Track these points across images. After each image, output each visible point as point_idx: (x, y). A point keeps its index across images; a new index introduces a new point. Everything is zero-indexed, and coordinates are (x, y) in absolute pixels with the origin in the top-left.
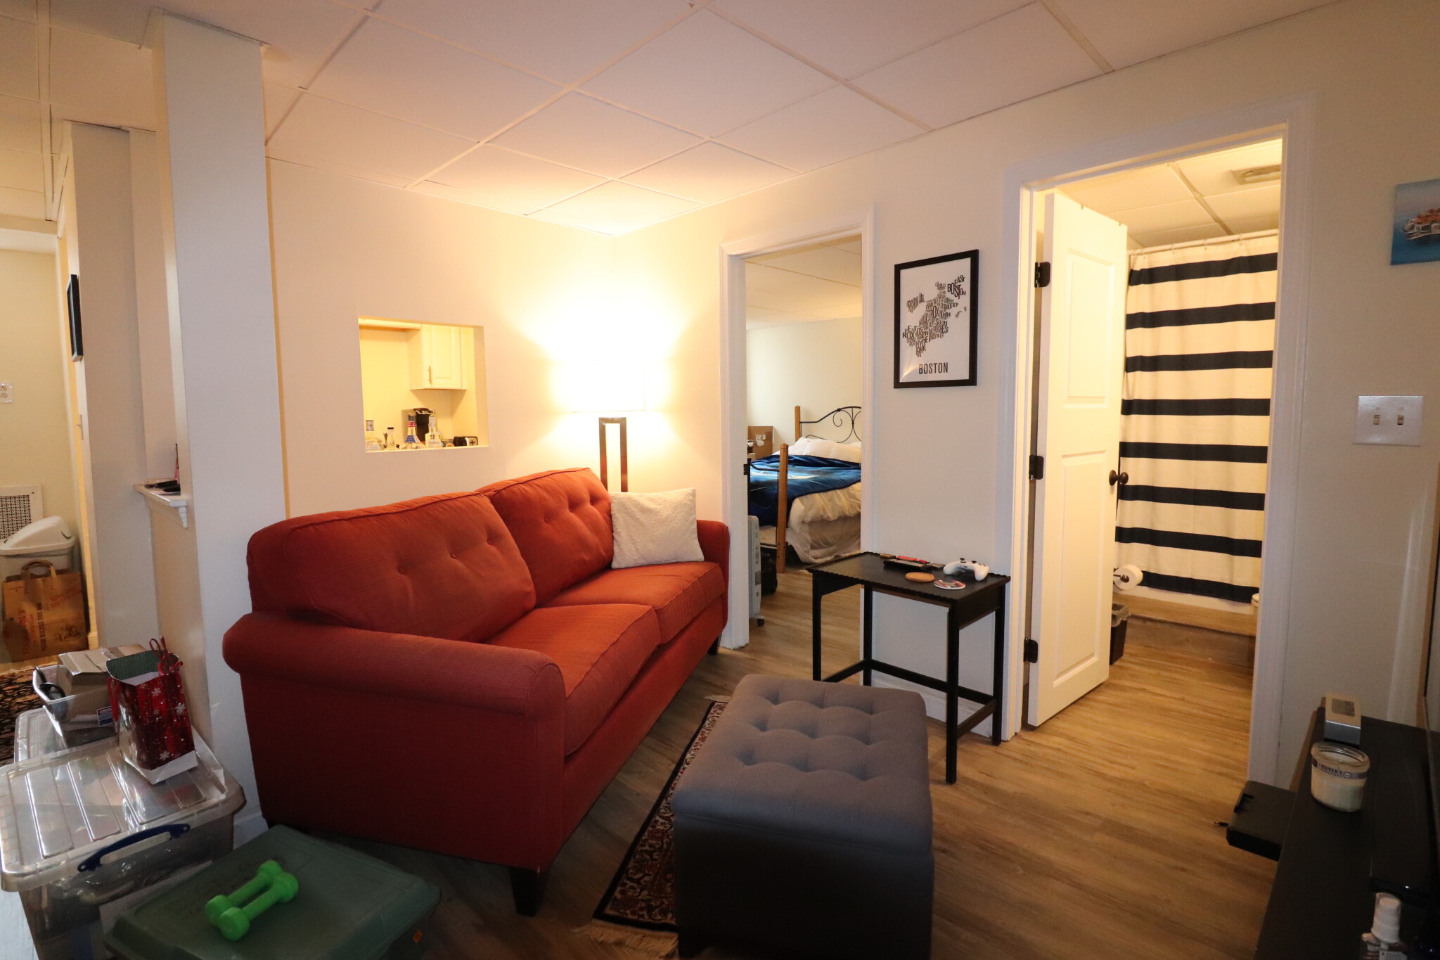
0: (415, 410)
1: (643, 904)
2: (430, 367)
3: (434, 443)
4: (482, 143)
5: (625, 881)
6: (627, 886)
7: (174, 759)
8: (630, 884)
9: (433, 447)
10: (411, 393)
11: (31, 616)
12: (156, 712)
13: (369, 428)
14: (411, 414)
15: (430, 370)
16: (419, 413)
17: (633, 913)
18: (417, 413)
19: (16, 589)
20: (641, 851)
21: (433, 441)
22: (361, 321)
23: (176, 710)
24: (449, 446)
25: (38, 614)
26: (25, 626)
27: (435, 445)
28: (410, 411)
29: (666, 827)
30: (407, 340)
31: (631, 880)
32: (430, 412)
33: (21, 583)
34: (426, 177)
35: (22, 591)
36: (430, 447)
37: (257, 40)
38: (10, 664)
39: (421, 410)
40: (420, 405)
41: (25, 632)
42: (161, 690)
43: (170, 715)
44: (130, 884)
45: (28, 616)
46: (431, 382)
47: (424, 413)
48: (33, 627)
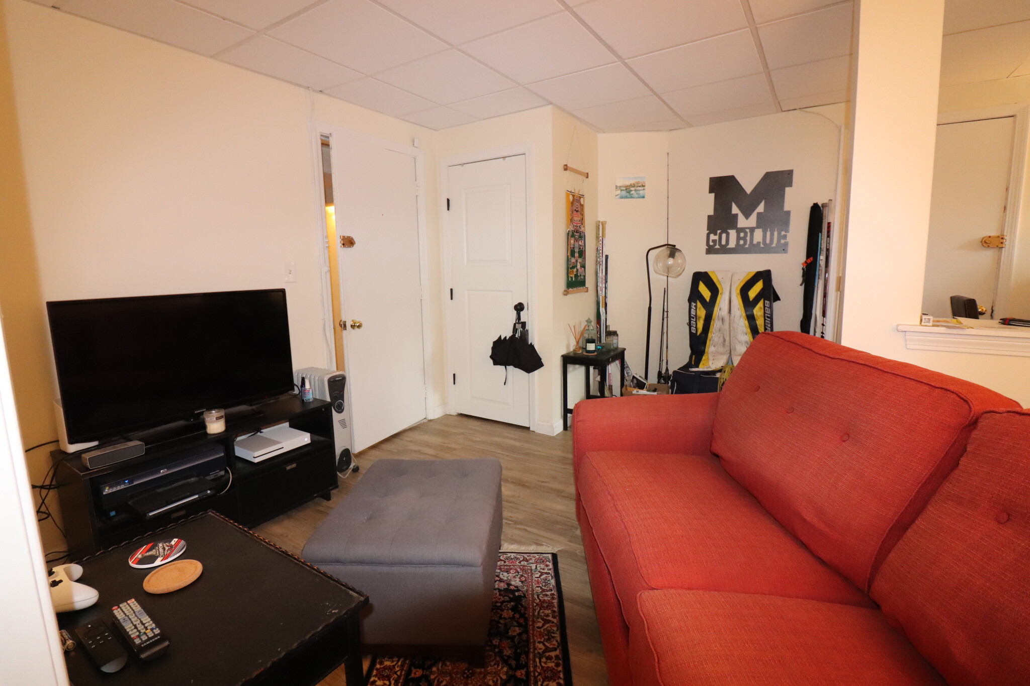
1: (531, 561)
5: (550, 571)
6: (546, 569)
8: (546, 571)
17: (534, 557)
20: (552, 590)
29: (543, 612)
31: (546, 573)
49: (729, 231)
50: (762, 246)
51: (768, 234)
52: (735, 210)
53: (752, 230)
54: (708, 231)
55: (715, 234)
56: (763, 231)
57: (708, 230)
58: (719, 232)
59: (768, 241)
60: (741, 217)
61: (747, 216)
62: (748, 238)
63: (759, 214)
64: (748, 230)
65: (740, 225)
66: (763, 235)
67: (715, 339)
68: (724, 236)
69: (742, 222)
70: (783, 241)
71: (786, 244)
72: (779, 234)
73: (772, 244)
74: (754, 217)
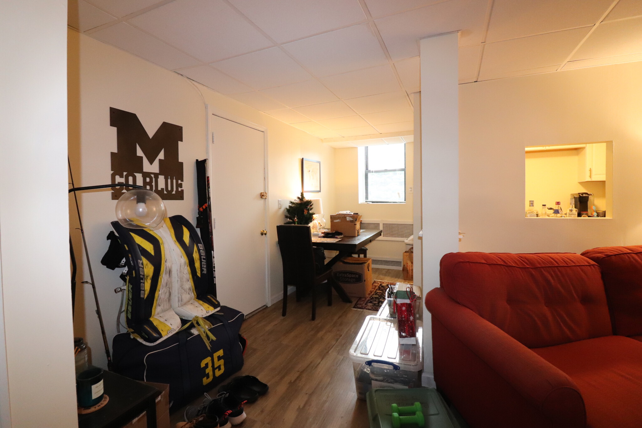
0: (579, 194)
2: (590, 169)
3: (572, 214)
4: (597, 24)
7: (408, 337)
9: (571, 217)
10: (578, 183)
11: (410, 266)
12: (403, 316)
13: (531, 205)
14: (576, 196)
15: (590, 170)
16: (581, 195)
18: (580, 195)
19: (407, 256)
21: (571, 213)
22: (527, 149)
23: (410, 318)
24: (584, 217)
25: (412, 265)
26: (408, 269)
27: (573, 216)
28: (576, 194)
30: (578, 154)
32: (588, 195)
33: (408, 254)
34: (568, 59)
35: (408, 256)
36: (569, 217)
37: (456, 31)
38: (403, 280)
39: (582, 194)
40: (584, 191)
41: (407, 271)
42: (405, 308)
43: (408, 320)
44: (381, 378)
45: (409, 265)
46: (590, 178)
47: (584, 195)
48: (410, 270)
49: (136, 174)
50: (165, 192)
51: (169, 181)
52: (140, 152)
53: (156, 176)
54: (113, 172)
55: (121, 176)
56: (165, 178)
57: (112, 170)
58: (125, 173)
59: (169, 189)
60: (145, 161)
61: (151, 162)
62: (154, 184)
63: (160, 160)
64: (153, 176)
65: (145, 170)
66: (165, 181)
67: (162, 297)
68: (131, 179)
69: (147, 167)
70: (180, 189)
71: (182, 191)
72: (177, 182)
73: (173, 191)
74: (156, 163)
